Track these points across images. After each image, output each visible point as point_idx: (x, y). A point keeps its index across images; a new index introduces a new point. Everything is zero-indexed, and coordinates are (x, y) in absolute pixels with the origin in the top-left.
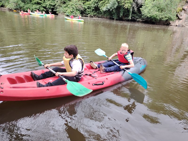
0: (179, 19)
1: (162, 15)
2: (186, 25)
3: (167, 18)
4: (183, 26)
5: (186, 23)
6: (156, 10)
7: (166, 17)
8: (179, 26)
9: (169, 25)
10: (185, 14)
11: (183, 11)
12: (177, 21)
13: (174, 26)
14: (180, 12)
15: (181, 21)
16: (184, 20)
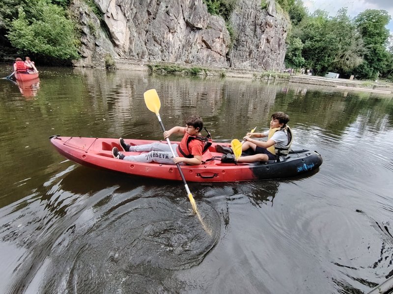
0: (83, 57)
1: (57, 51)
2: (95, 65)
3: (69, 56)
4: (92, 67)
5: (94, 62)
6: (44, 42)
7: (66, 54)
8: (87, 67)
9: (72, 66)
10: (88, 50)
11: (84, 46)
12: (81, 60)
13: (80, 67)
14: (79, 47)
15: (86, 60)
16: (90, 57)
